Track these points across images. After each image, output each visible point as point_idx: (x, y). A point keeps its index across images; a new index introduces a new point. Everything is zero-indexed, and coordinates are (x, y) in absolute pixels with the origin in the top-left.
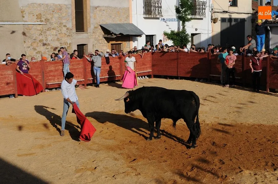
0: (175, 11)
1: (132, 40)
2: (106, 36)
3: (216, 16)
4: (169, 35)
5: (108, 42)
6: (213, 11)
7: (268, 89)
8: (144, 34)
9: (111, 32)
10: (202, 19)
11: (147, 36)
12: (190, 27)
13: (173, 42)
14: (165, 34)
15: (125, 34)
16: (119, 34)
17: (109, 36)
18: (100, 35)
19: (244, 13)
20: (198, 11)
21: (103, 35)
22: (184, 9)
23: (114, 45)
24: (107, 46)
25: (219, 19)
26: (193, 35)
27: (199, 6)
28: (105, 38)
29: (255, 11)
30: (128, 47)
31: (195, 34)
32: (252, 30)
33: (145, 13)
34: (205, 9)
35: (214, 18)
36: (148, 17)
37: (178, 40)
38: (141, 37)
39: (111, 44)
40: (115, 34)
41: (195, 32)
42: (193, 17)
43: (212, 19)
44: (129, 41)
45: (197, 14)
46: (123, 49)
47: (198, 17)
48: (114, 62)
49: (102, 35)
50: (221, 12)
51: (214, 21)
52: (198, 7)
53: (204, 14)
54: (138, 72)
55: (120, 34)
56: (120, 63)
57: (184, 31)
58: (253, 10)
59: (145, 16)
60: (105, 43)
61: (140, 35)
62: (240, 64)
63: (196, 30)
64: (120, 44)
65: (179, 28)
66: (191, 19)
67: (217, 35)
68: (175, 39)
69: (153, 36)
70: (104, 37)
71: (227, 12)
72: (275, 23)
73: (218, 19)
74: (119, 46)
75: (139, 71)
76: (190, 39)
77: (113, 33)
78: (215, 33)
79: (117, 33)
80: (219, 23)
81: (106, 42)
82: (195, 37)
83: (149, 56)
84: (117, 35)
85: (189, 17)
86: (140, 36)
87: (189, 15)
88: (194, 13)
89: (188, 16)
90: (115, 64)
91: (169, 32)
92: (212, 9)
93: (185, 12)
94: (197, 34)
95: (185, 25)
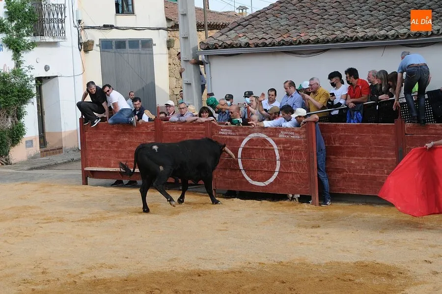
3: (88, 36)
6: (81, 26)
10: (54, 44)
19: (150, 29)
20: (47, 26)
22: (16, 22)
25: (97, 42)
26: (40, 80)
27: (49, 14)
29: (172, 24)
31: (45, 77)
32: (170, 64)
34: (62, 21)
35: (84, 40)
41: (43, 74)
42: (38, 39)
43: (80, 44)
45: (45, 32)
47: (48, 39)
50: (99, 28)
51: (86, 47)
52: (47, 17)
53: (62, 32)
57: (17, 73)
58: (168, 20)
63: (47, 68)
66: (34, 44)
71: (112, 27)
72: (216, 48)
73: (93, 42)
76: (34, 91)
80: (96, 53)
82: (45, 86)
85: (28, 39)
87: (28, 35)
88: (39, 31)
89: (25, 38)
92: (79, 22)
93: (18, 28)
94: (49, 78)
95: (21, 59)
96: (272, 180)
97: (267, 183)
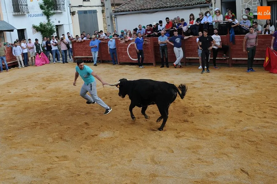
0: (39, 8)
1: (6, 35)
3: (73, 9)
4: (38, 28)
6: (71, 6)
8: (16, 29)
10: (61, 13)
11: (18, 30)
12: (55, 20)
13: (41, 33)
19: (95, 6)
20: (58, 6)
22: (47, 5)
25: (77, 12)
26: (57, 26)
27: (59, 2)
29: (103, 4)
31: (59, 25)
32: (103, 19)
33: (15, 11)
34: (64, 5)
35: (72, 11)
36: (17, 14)
42: (55, 11)
43: (71, 12)
44: (4, 36)
45: (58, 9)
47: (59, 11)
50: (77, 7)
51: (73, 13)
52: (58, 3)
53: (63, 9)
57: (49, 24)
58: (102, 3)
59: (14, 14)
61: (12, 30)
63: (59, 22)
66: (54, 13)
68: (42, 31)
69: (23, 29)
71: (82, 6)
72: (118, 12)
73: (75, 12)
76: (55, 30)
80: (76, 15)
82: (59, 28)
85: (52, 12)
87: (52, 10)
89: (51, 11)
91: (38, 25)
92: (70, 4)
93: (48, 8)
94: (60, 25)
95: (50, 19)
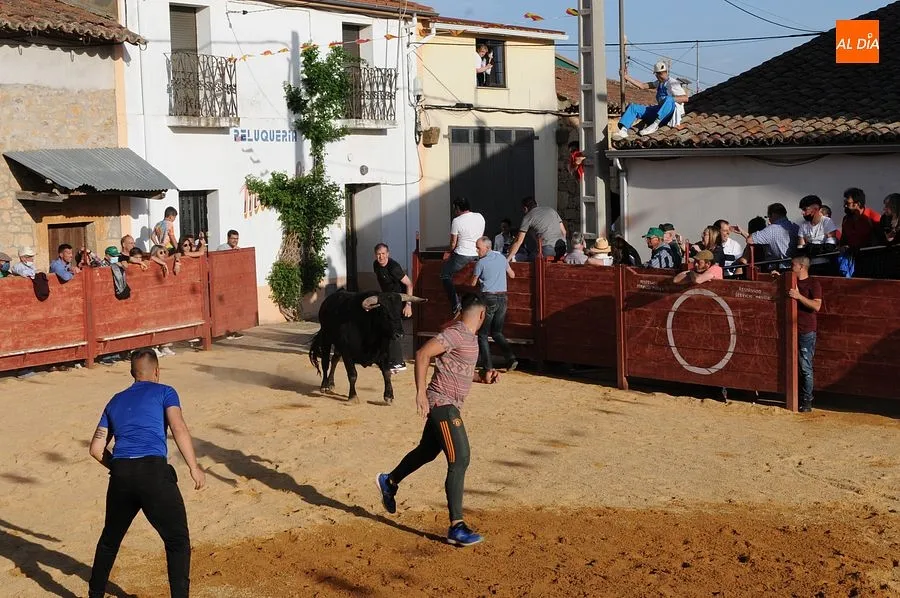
0: (284, 103)
1: (128, 212)
2: (29, 195)
3: (432, 120)
4: (268, 189)
5: (37, 219)
6: (421, 104)
7: (625, 378)
8: (173, 187)
9: (49, 182)
10: (382, 132)
11: (182, 194)
12: (342, 163)
13: (279, 214)
14: (253, 186)
15: (100, 188)
16: (81, 189)
17: (42, 197)
18: (6, 194)
19: (530, 112)
20: (368, 102)
21: (18, 193)
22: (318, 95)
23: (60, 230)
24: (31, 234)
25: (445, 131)
26: (352, 189)
27: (371, 85)
28: (25, 203)
29: (566, 104)
30: (112, 238)
31: (361, 185)
32: (559, 170)
33: (173, 112)
34: (392, 96)
35: (424, 127)
36: (185, 125)
37: (298, 209)
38: (161, 198)
39: (50, 226)
40: (65, 190)
41: (359, 179)
42: (352, 123)
43: (417, 133)
44: (119, 214)
45: (364, 113)
46: (94, 243)
47: (367, 123)
48: (62, 293)
49: (13, 194)
50: (449, 109)
51: (427, 138)
52: (368, 89)
53: (388, 114)
54: (153, 327)
55: (84, 188)
56: (85, 298)
58: (561, 98)
59: (174, 121)
60: (24, 223)
61: (160, 192)
62: (525, 293)
63: (364, 170)
64: (84, 224)
65: (299, 166)
66: (345, 131)
67: (437, 190)
68: (286, 206)
69: (204, 193)
70: (20, 201)
71: (469, 107)
72: (639, 147)
73: (438, 131)
74: (79, 232)
75: (158, 325)
76: (342, 204)
77: (54, 185)
78: (430, 184)
79: (72, 185)
80: (443, 146)
81: (28, 217)
82: (358, 197)
83: (193, 267)
84: (73, 191)
85: (337, 124)
86: (158, 194)
87: (337, 117)
88: (354, 112)
89: (332, 121)
90: (67, 301)
91: (267, 180)
92: (419, 97)
93: (321, 105)
94: (367, 186)
95: (323, 153)
96: (721, 365)
97: (713, 370)
